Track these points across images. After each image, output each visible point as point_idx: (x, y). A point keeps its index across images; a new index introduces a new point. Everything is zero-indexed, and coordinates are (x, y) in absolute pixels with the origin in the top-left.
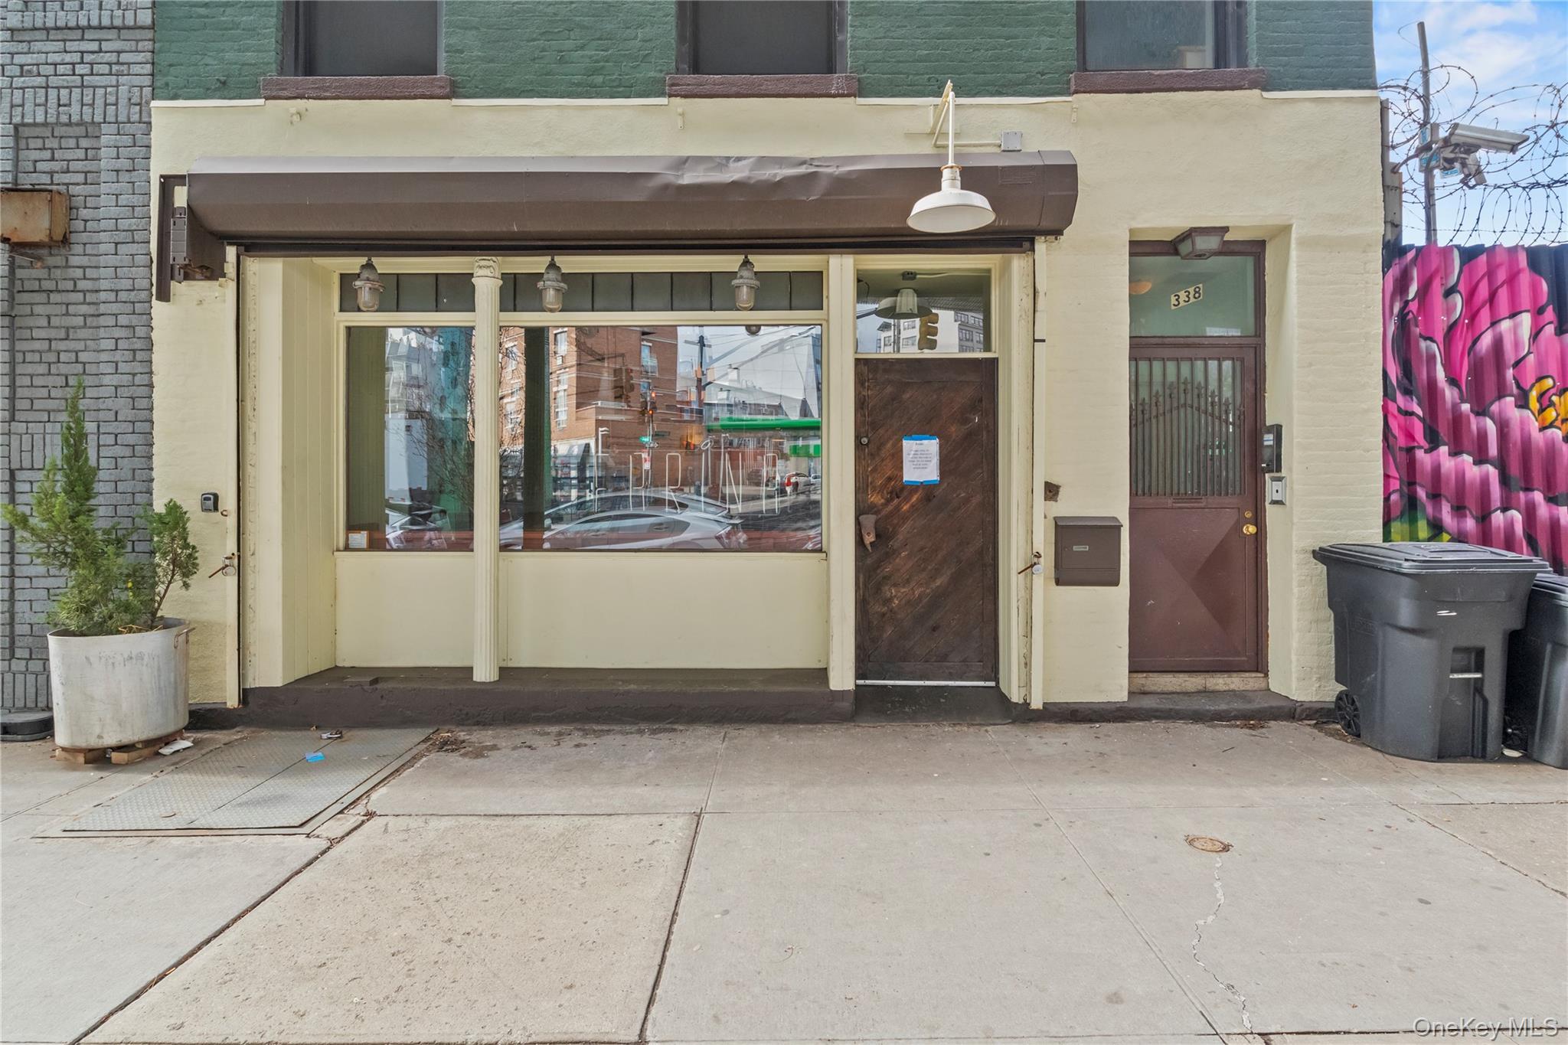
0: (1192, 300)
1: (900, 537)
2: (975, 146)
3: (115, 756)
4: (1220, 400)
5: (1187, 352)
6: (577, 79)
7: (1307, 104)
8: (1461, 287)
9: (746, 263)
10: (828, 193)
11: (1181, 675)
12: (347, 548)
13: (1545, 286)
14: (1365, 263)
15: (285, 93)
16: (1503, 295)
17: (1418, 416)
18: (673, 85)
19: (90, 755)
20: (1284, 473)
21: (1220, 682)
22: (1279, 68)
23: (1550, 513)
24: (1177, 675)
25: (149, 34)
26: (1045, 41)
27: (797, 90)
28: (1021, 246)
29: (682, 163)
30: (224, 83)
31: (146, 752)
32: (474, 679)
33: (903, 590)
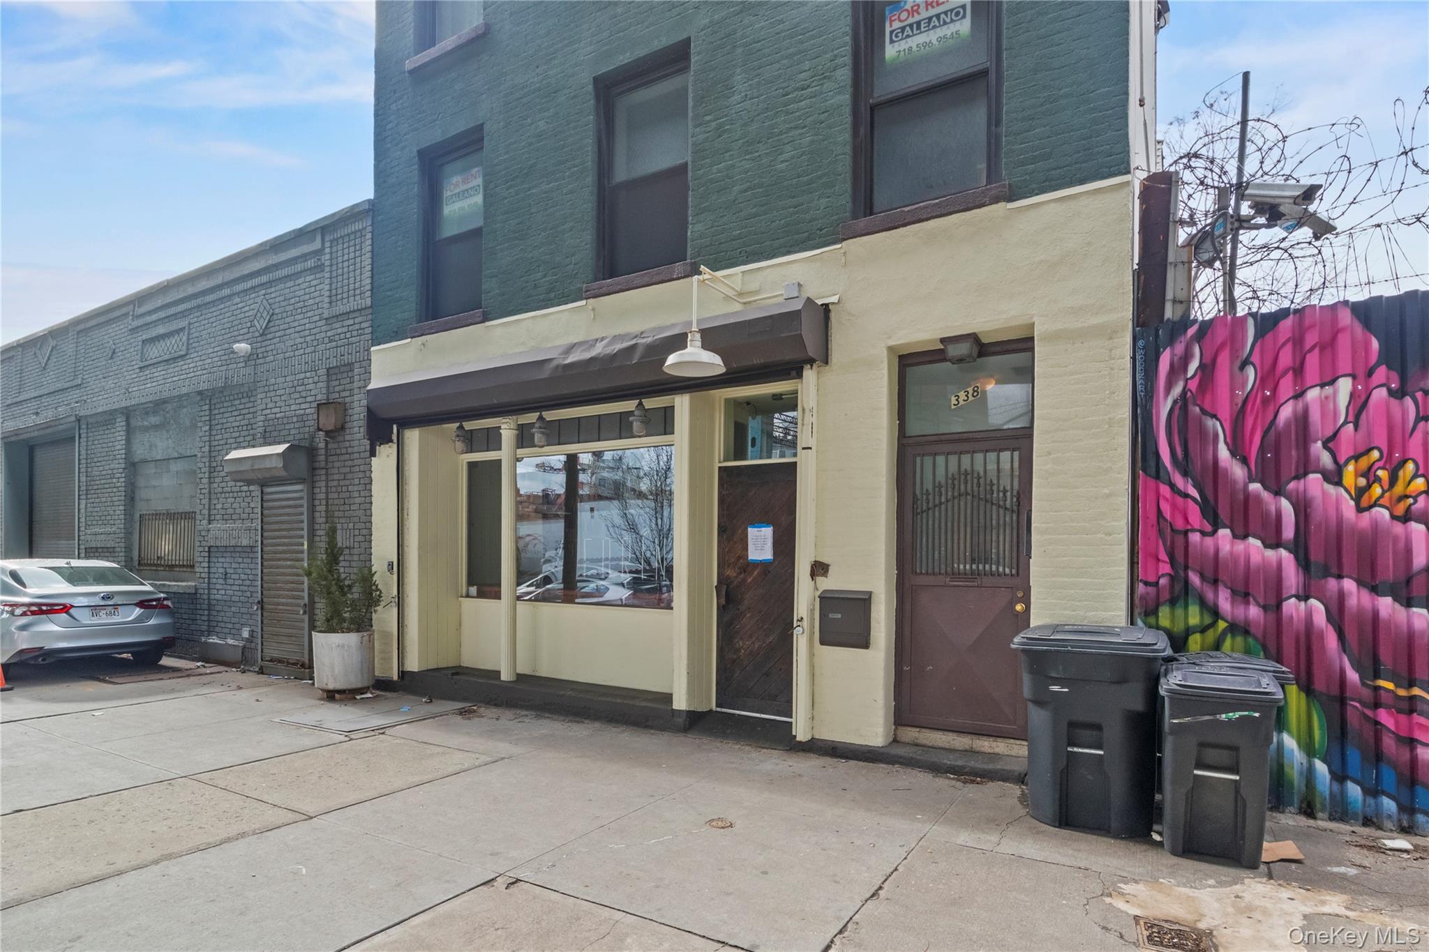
0: (971, 398)
1: (746, 602)
2: (770, 298)
3: (337, 696)
4: (998, 487)
5: (966, 446)
6: (541, 297)
7: (1052, 205)
8: (1256, 358)
9: (641, 404)
10: (643, 357)
11: (951, 734)
12: (468, 596)
13: (1375, 344)
14: (1111, 350)
15: (417, 334)
16: (1313, 361)
17: (1194, 499)
18: (587, 291)
19: (330, 694)
21: (985, 745)
22: (1025, 177)
23: (1373, 604)
24: (946, 733)
25: (370, 311)
26: (824, 201)
27: (654, 280)
28: (790, 374)
29: (571, 348)
30: (396, 332)
31: (349, 696)
32: (502, 679)
33: (747, 643)
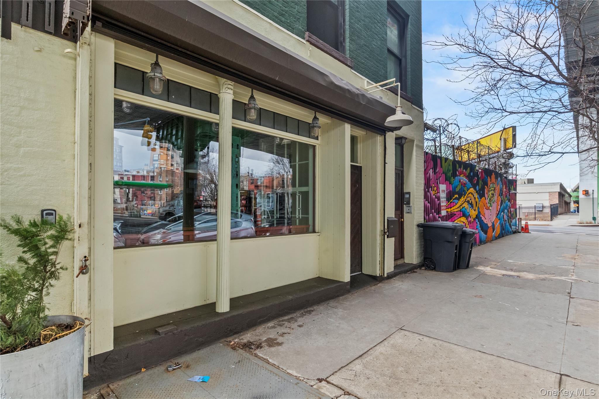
7: (416, 110)
18: (309, 37)
20: (411, 205)
